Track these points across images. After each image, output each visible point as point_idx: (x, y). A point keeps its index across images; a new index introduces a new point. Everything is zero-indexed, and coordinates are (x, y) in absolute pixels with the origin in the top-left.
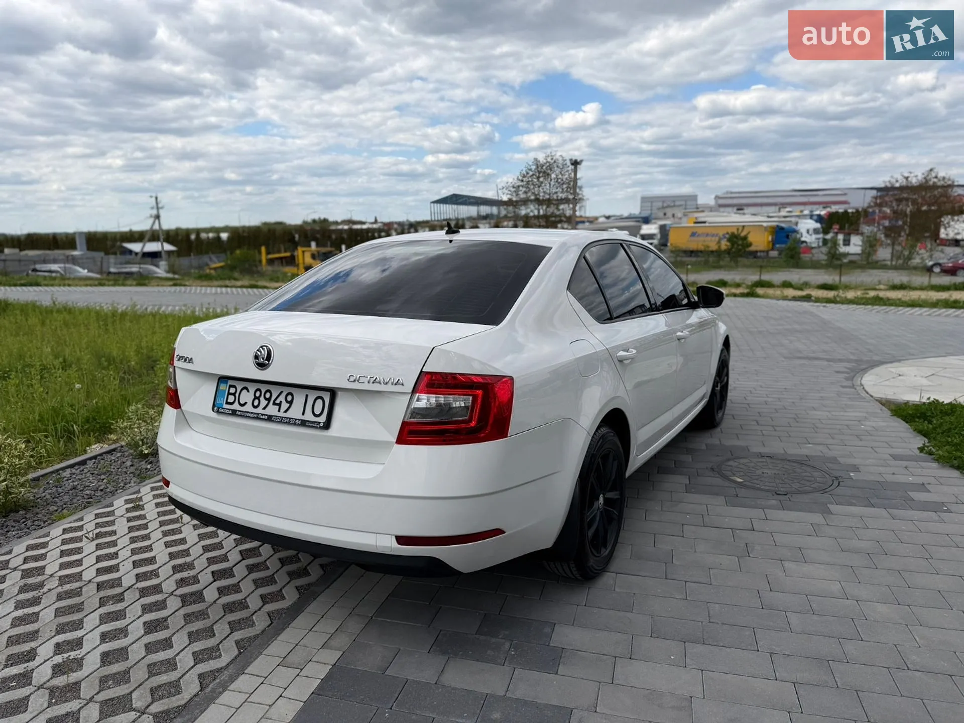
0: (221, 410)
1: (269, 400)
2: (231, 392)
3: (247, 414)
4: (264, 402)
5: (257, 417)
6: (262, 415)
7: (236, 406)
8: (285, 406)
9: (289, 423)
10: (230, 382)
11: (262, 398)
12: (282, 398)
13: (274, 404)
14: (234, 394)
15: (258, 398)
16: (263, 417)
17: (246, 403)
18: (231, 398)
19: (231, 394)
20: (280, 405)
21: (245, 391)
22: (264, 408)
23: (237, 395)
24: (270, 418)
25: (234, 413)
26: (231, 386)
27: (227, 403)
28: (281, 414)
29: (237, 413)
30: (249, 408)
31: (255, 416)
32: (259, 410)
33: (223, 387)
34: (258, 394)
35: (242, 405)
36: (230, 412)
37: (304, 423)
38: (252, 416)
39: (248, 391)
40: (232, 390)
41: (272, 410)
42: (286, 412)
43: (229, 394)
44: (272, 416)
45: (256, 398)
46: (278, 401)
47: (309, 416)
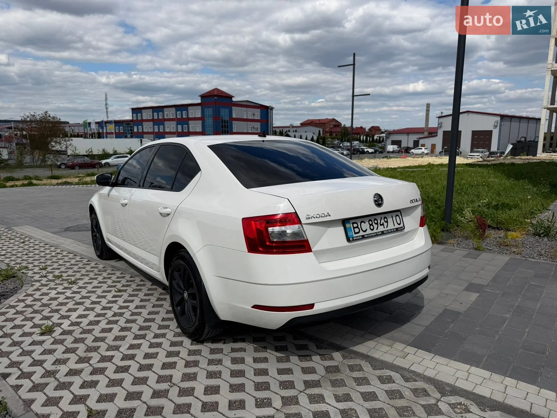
0: (354, 239)
1: (377, 224)
2: (354, 226)
3: (371, 235)
4: (375, 226)
5: (377, 235)
6: (379, 232)
7: (362, 233)
8: (385, 224)
9: (391, 232)
10: (351, 221)
11: (374, 224)
12: (383, 221)
13: (381, 225)
14: (357, 227)
15: (372, 225)
16: (379, 233)
17: (366, 230)
18: (357, 230)
19: (356, 227)
20: (383, 224)
21: (363, 224)
22: (377, 229)
23: (359, 227)
24: (383, 233)
25: (363, 237)
26: (353, 223)
27: (355, 233)
28: (386, 229)
29: (365, 236)
30: (369, 232)
31: (375, 234)
32: (375, 231)
33: (348, 225)
34: (371, 223)
35: (365, 231)
36: (361, 237)
37: (397, 230)
38: (374, 235)
39: (365, 223)
40: (355, 225)
41: (381, 228)
42: (387, 227)
43: (354, 228)
44: (383, 231)
45: (370, 225)
46: (382, 223)
47: (397, 226)
